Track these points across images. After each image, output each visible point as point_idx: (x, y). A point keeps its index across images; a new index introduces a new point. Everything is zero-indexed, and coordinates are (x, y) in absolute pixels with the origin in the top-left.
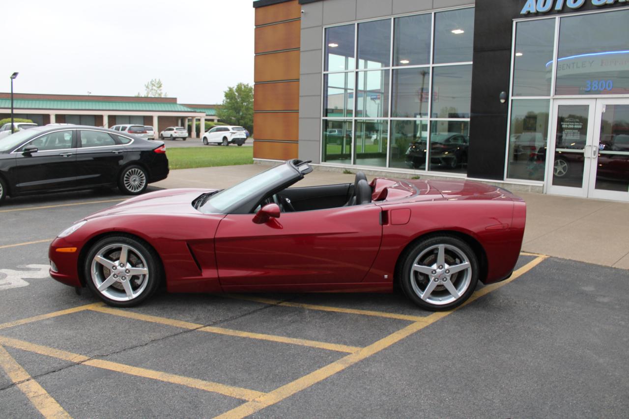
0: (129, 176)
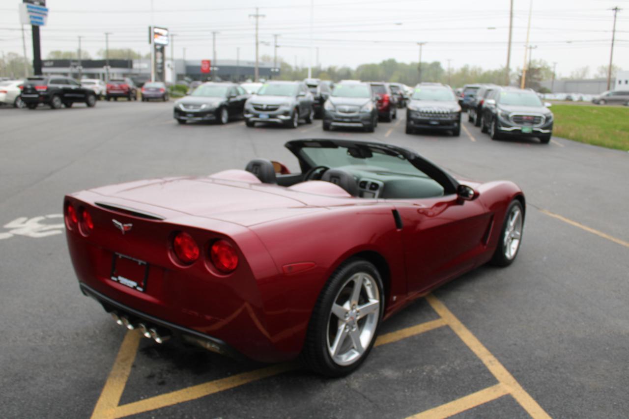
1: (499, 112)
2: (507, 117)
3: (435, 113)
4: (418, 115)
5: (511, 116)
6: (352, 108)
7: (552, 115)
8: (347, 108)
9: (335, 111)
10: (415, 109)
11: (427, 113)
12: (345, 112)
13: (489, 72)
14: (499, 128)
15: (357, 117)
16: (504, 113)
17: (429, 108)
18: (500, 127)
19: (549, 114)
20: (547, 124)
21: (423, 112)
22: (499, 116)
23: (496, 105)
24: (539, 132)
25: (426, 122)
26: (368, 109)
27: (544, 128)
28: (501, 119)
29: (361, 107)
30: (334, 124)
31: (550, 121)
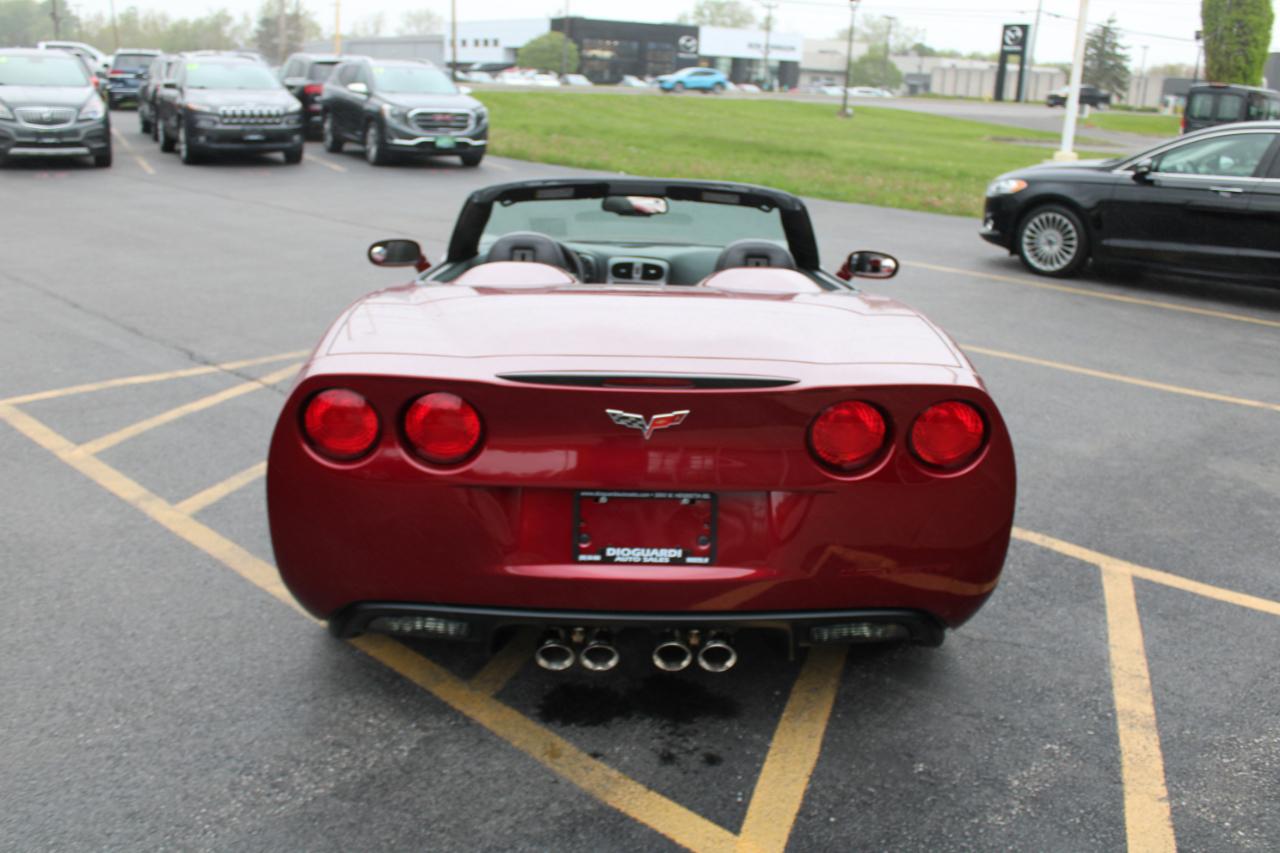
1: (386, 108)
2: (404, 118)
3: (252, 116)
4: (215, 123)
5: (411, 114)
6: (58, 111)
7: (484, 110)
8: (46, 112)
9: (14, 120)
10: (207, 109)
11: (234, 116)
12: (41, 122)
13: (185, 22)
14: (389, 141)
15: (74, 133)
16: (396, 112)
17: (238, 105)
18: (392, 138)
19: (479, 108)
20: (481, 128)
21: (225, 116)
22: (387, 115)
23: (369, 94)
24: (465, 145)
25: (236, 137)
26: (95, 112)
27: (476, 137)
28: (393, 122)
29: (80, 109)
30: (15, 151)
31: (485, 121)
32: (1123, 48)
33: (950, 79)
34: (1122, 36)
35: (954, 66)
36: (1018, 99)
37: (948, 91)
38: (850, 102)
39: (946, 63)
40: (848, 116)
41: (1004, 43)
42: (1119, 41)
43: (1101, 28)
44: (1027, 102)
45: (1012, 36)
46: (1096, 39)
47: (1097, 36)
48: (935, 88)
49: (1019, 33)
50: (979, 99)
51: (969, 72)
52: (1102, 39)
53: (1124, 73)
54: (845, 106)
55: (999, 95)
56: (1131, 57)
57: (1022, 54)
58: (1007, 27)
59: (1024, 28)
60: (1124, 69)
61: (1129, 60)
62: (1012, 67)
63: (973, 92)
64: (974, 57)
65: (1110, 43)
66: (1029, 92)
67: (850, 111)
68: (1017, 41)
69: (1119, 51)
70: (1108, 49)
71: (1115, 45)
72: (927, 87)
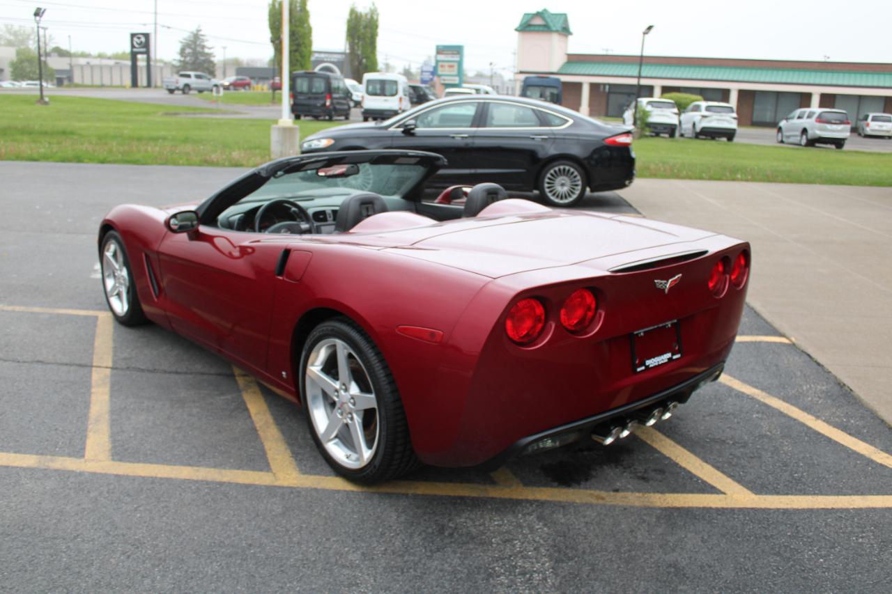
0: (558, 176)
32: (210, 48)
33: (87, 72)
34: (207, 41)
35: (88, 63)
36: (149, 85)
37: (88, 82)
38: (45, 93)
39: (83, 61)
40: (46, 103)
41: (133, 46)
42: (206, 44)
43: (192, 35)
44: (156, 87)
45: (139, 41)
46: (190, 43)
47: (190, 41)
48: (77, 79)
49: (143, 39)
50: (122, 87)
51: (101, 67)
52: (194, 42)
53: (211, 65)
54: (42, 97)
55: (135, 84)
56: (215, 54)
57: (147, 53)
58: (133, 35)
59: (147, 36)
60: (211, 62)
61: (214, 56)
62: (142, 62)
63: (117, 82)
64: (101, 56)
65: (199, 45)
66: (157, 79)
67: (47, 99)
68: (142, 43)
69: (206, 51)
70: (199, 49)
71: (203, 47)
72: (70, 79)
